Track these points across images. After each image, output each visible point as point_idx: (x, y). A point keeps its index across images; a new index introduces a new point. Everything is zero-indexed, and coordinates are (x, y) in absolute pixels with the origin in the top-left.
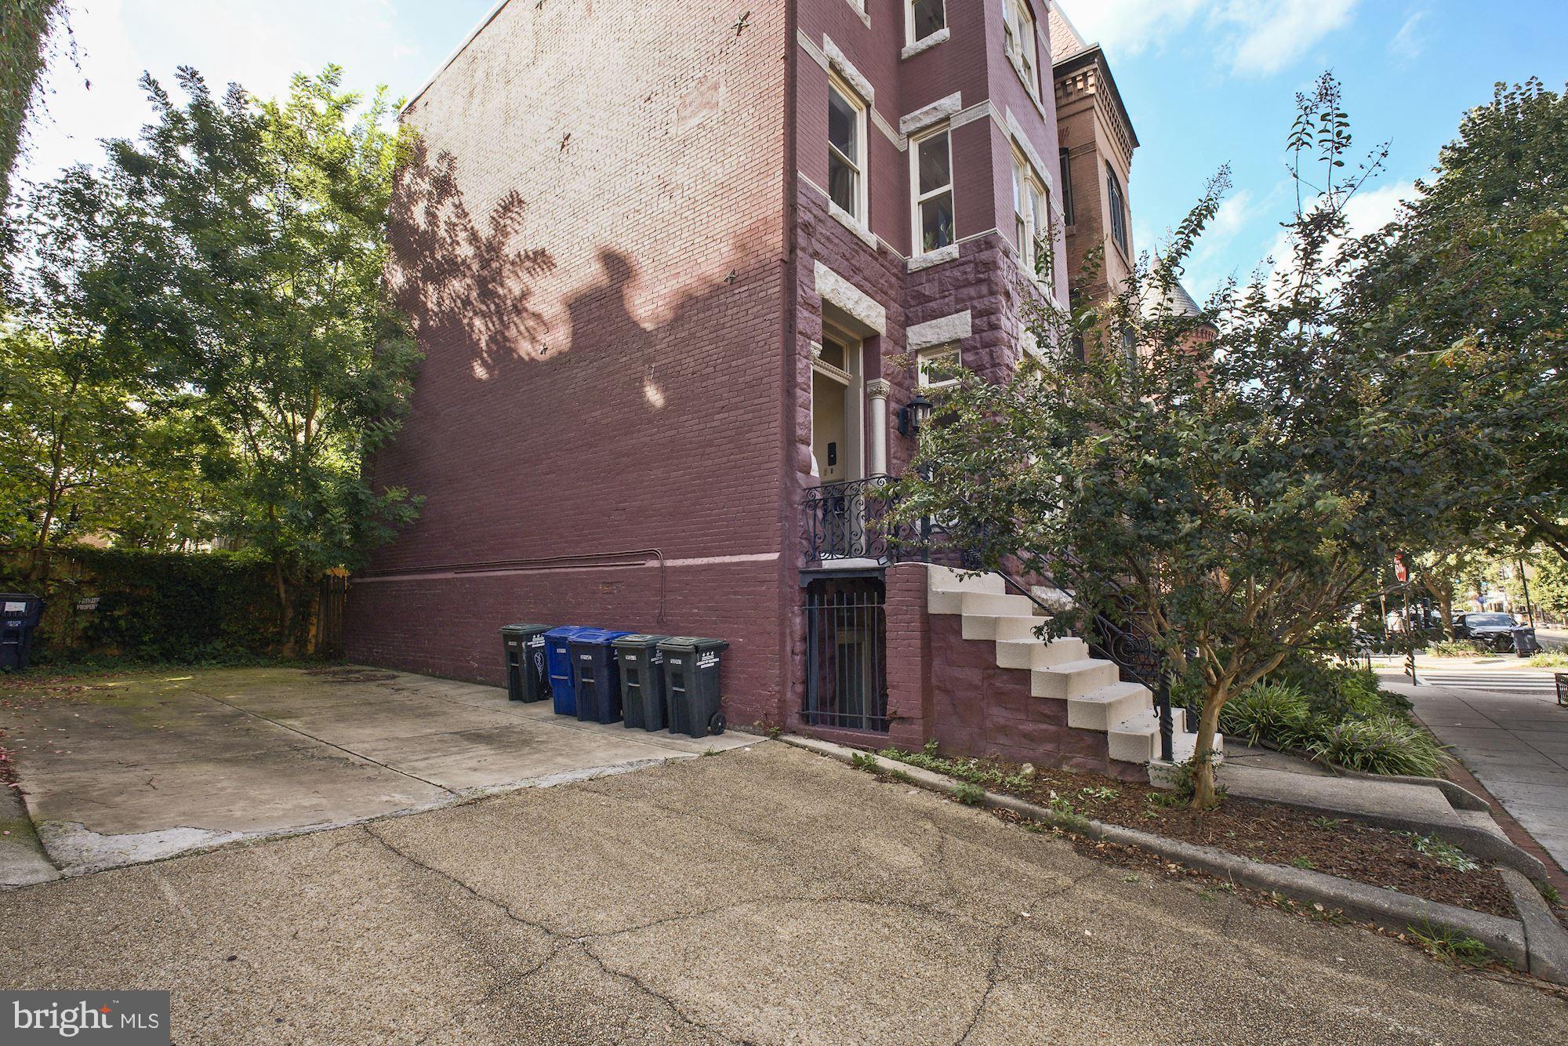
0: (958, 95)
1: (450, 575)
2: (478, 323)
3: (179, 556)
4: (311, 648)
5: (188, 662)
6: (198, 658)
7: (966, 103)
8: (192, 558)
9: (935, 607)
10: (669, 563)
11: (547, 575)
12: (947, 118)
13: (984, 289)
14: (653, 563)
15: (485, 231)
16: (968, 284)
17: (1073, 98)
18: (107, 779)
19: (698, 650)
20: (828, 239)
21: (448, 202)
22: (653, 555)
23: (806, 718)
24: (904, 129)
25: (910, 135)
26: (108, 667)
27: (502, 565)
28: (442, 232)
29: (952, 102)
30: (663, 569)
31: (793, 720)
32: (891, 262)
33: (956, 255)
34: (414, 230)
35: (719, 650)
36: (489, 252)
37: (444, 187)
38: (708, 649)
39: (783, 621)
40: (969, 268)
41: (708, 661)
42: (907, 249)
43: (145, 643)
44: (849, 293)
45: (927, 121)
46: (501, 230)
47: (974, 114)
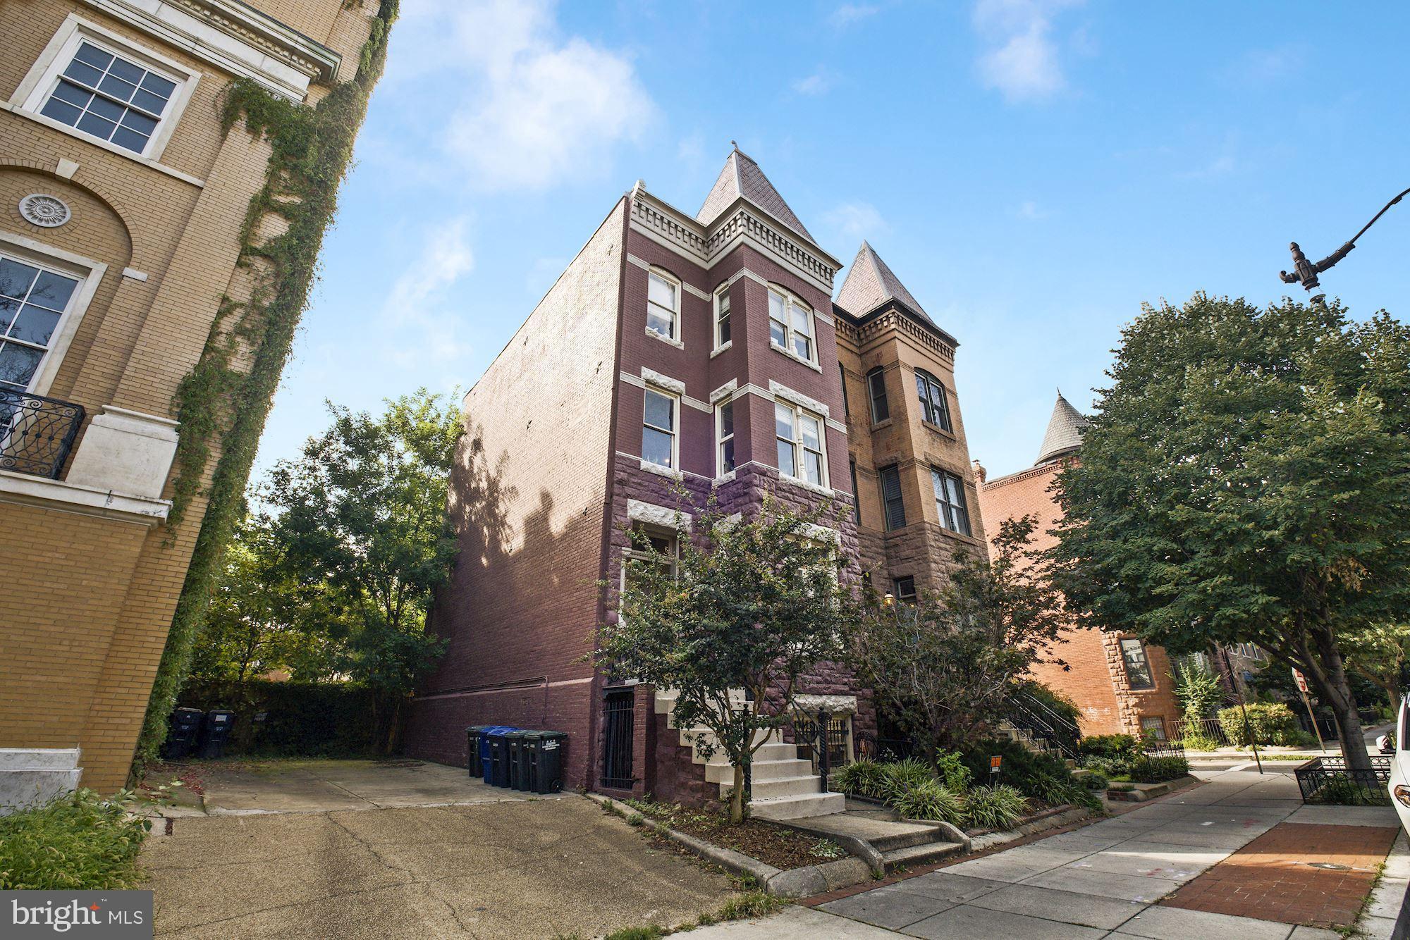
0: (735, 380)
1: (458, 695)
2: (485, 530)
3: (315, 686)
4: (390, 748)
5: (311, 756)
6: (316, 754)
7: (739, 385)
8: (322, 687)
9: (658, 711)
10: (551, 685)
11: (500, 694)
12: (730, 394)
13: (747, 499)
14: (543, 685)
15: (493, 474)
16: (740, 496)
17: (883, 332)
18: (237, 796)
19: (543, 739)
20: (640, 484)
21: (479, 455)
22: (543, 680)
23: (605, 783)
24: (713, 399)
25: (714, 404)
26: (263, 755)
27: (482, 688)
28: (475, 470)
29: (732, 384)
30: (547, 688)
31: (597, 784)
32: (698, 485)
33: (734, 478)
34: (463, 468)
35: (558, 739)
36: (493, 484)
37: (477, 445)
38: (550, 738)
39: (593, 720)
40: (740, 486)
41: (551, 746)
42: (712, 474)
43: (289, 743)
44: (656, 513)
45: (722, 395)
46: (500, 472)
47: (743, 392)
